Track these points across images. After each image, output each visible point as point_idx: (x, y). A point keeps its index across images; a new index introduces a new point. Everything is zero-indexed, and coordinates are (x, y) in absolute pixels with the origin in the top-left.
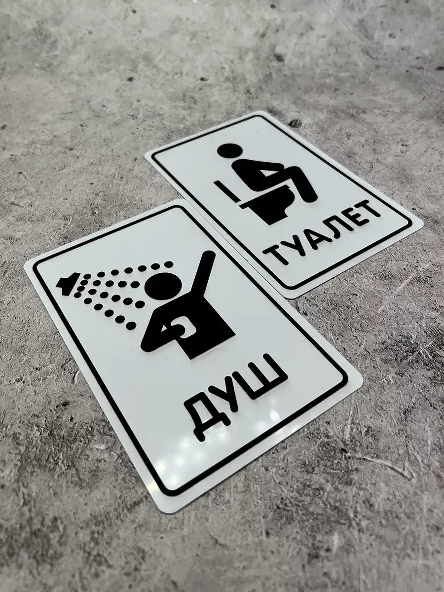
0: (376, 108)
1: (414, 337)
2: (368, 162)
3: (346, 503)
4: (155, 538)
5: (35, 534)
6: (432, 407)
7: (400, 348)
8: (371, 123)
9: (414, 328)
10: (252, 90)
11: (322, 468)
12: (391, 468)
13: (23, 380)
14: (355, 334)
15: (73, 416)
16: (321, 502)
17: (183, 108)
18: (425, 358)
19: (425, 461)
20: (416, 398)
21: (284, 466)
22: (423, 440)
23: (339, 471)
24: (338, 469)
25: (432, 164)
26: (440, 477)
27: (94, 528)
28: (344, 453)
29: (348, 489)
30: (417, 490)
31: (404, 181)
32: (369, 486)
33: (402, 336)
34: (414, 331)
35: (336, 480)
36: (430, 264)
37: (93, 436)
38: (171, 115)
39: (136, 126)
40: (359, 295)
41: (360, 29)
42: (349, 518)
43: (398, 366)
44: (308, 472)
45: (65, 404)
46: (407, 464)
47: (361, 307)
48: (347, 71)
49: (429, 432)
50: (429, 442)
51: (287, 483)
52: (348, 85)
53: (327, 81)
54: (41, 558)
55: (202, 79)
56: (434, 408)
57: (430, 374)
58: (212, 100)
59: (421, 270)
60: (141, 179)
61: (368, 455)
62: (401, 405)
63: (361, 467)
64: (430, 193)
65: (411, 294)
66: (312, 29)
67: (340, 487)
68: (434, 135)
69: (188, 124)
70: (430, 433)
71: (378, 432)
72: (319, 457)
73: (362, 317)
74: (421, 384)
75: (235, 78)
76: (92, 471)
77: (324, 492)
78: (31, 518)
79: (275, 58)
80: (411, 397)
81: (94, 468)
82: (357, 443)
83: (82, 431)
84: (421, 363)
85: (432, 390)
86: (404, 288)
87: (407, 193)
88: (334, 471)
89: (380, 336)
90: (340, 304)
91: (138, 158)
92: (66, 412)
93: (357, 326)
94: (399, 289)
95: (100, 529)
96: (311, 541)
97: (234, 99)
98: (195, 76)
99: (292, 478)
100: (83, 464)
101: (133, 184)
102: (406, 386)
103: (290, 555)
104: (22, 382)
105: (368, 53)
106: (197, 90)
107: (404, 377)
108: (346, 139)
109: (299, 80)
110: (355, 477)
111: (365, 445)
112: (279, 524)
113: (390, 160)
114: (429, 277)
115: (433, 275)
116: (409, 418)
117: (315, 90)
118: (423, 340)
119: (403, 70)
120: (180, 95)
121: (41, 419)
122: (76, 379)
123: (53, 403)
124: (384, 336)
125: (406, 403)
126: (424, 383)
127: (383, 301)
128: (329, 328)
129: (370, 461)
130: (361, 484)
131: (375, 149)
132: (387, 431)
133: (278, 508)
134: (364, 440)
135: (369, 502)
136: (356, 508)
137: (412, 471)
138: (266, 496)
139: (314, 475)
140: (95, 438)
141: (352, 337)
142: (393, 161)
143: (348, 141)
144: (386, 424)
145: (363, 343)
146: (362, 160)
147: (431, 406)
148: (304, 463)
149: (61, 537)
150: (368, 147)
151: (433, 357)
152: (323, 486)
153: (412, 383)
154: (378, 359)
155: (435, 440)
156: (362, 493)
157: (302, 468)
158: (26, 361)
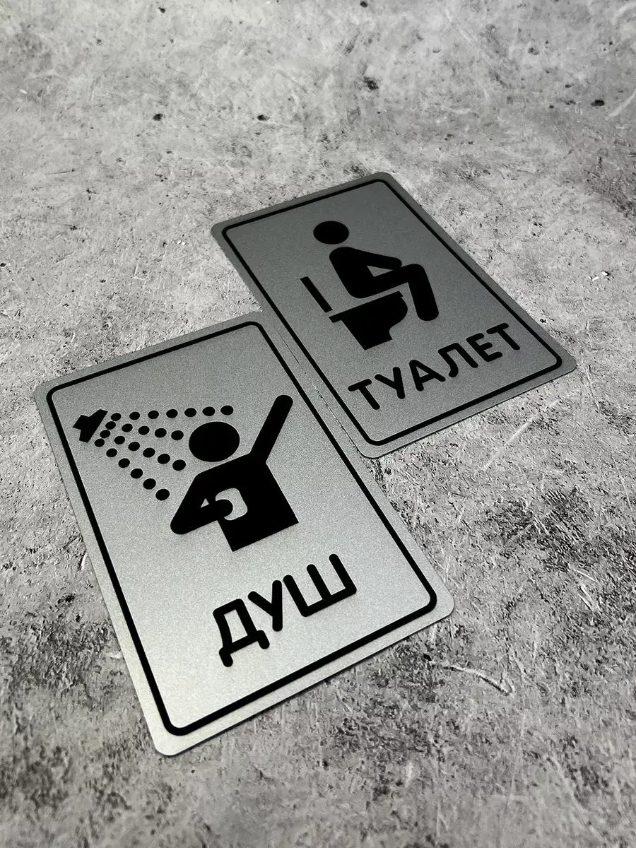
0: (504, 165)
1: (527, 504)
2: (486, 250)
3: (426, 725)
4: (184, 771)
5: (32, 768)
6: (543, 600)
7: (509, 519)
8: (494, 188)
9: (529, 491)
10: (331, 136)
11: (398, 680)
12: (484, 679)
13: (14, 565)
14: (452, 499)
15: (80, 615)
16: (394, 724)
17: (233, 165)
18: (540, 533)
19: (528, 671)
20: (524, 588)
21: (350, 678)
22: (527, 643)
23: (419, 684)
24: (418, 682)
25: (573, 253)
26: (545, 690)
27: (107, 760)
28: (427, 660)
29: (429, 707)
30: (515, 708)
31: (534, 279)
32: (456, 703)
33: (512, 503)
34: (530, 496)
35: (415, 696)
36: (557, 401)
37: (106, 641)
38: (215, 175)
39: (165, 193)
40: (459, 446)
41: (489, 40)
42: (427, 744)
43: (504, 544)
44: (380, 686)
45: (70, 598)
46: (505, 675)
47: (461, 462)
48: (467, 106)
49: (537, 632)
50: (536, 646)
51: (353, 700)
52: (467, 129)
53: (438, 121)
54: (40, 800)
55: (261, 118)
56: (546, 601)
57: (544, 555)
58: (274, 150)
59: (545, 410)
60: (172, 274)
61: (457, 663)
62: (503, 597)
63: (447, 679)
64: (567, 297)
65: (528, 445)
66: (420, 39)
67: (419, 704)
68: (580, 209)
69: (239, 189)
70: (537, 634)
71: (472, 632)
72: (395, 665)
73: (462, 477)
74: (532, 570)
75: (307, 116)
76: (105, 688)
77: (398, 711)
78: (27, 749)
79: (366, 84)
80: (517, 586)
81: (107, 683)
82: (445, 647)
83: (92, 635)
84: (534, 541)
85: (545, 577)
86: (520, 436)
87: (535, 297)
88: (413, 684)
89: (483, 503)
90: (434, 457)
91: (168, 242)
92: (70, 609)
93: (455, 488)
94: (513, 437)
95: (116, 761)
96: (379, 772)
97: (304, 150)
98: (250, 113)
99: (359, 694)
100: (93, 678)
101: (161, 281)
102: (511, 570)
103: (352, 790)
104: (12, 569)
105: (498, 78)
106: (254, 136)
107: (511, 558)
108: (458, 214)
109: (399, 120)
110: (439, 691)
111: (453, 650)
112: (341, 752)
113: (517, 246)
114: (554, 420)
115: (560, 418)
116: (512, 614)
117: (419, 137)
118: (540, 508)
119: (545, 104)
120: (229, 143)
121: (38, 618)
122: (83, 564)
123: (53, 597)
124: (489, 503)
125: (510, 593)
126: (536, 567)
127: (492, 454)
128: (418, 492)
129: (460, 671)
130: (445, 701)
131: (496, 230)
132: (483, 631)
133: (341, 731)
134: (453, 644)
135: (454, 723)
136: (437, 731)
137: (511, 683)
138: (326, 716)
139: (388, 689)
140: (109, 644)
141: (447, 504)
142: (521, 248)
143: (461, 218)
144: (482, 623)
145: (461, 513)
146: (478, 247)
147: (542, 598)
148: (376, 674)
149: (66, 772)
150: (488, 227)
151: (550, 532)
152: (398, 703)
153: (521, 567)
154: (478, 535)
155: (544, 643)
156: (446, 712)
157: (373, 680)
158: (17, 540)
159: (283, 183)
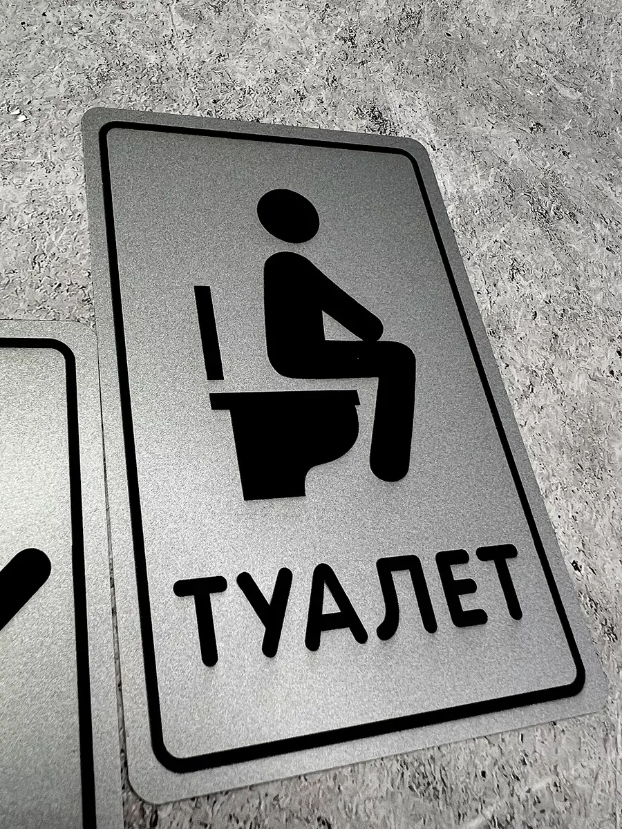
159: (250, 83)
